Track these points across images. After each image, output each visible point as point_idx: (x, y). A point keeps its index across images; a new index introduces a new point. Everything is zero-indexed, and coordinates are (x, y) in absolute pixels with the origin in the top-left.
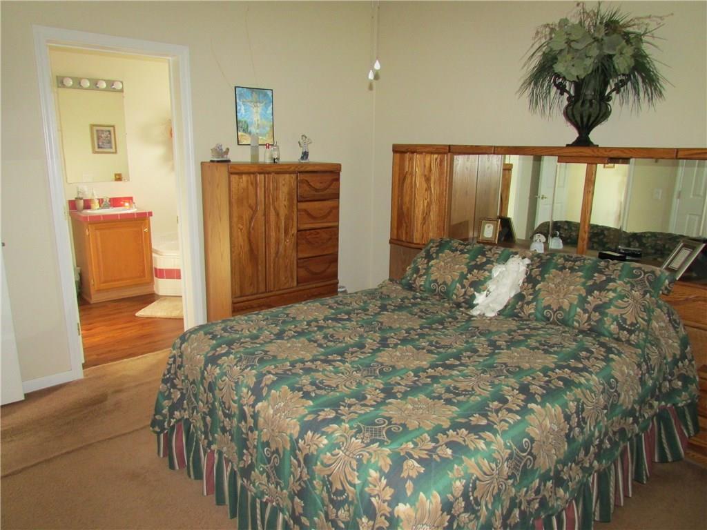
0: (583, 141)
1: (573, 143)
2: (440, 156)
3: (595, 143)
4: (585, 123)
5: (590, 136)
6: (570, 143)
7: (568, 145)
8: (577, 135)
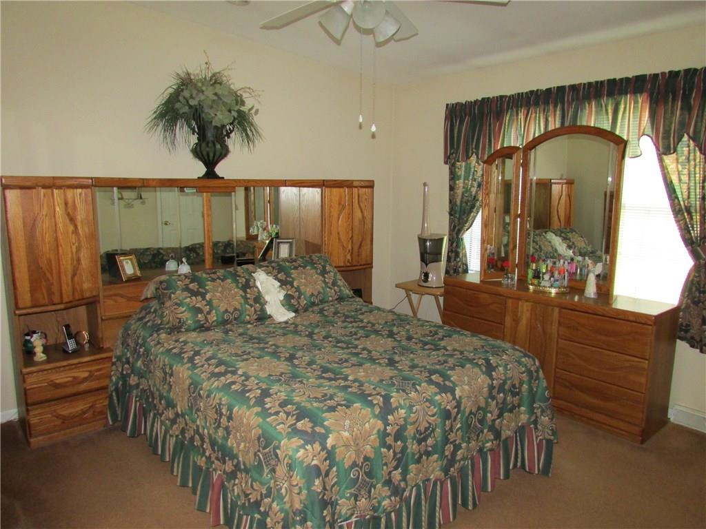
0: (211, 174)
1: (204, 176)
2: (84, 190)
3: (220, 176)
4: (211, 159)
5: (215, 170)
6: (201, 176)
7: (198, 178)
8: (206, 170)
